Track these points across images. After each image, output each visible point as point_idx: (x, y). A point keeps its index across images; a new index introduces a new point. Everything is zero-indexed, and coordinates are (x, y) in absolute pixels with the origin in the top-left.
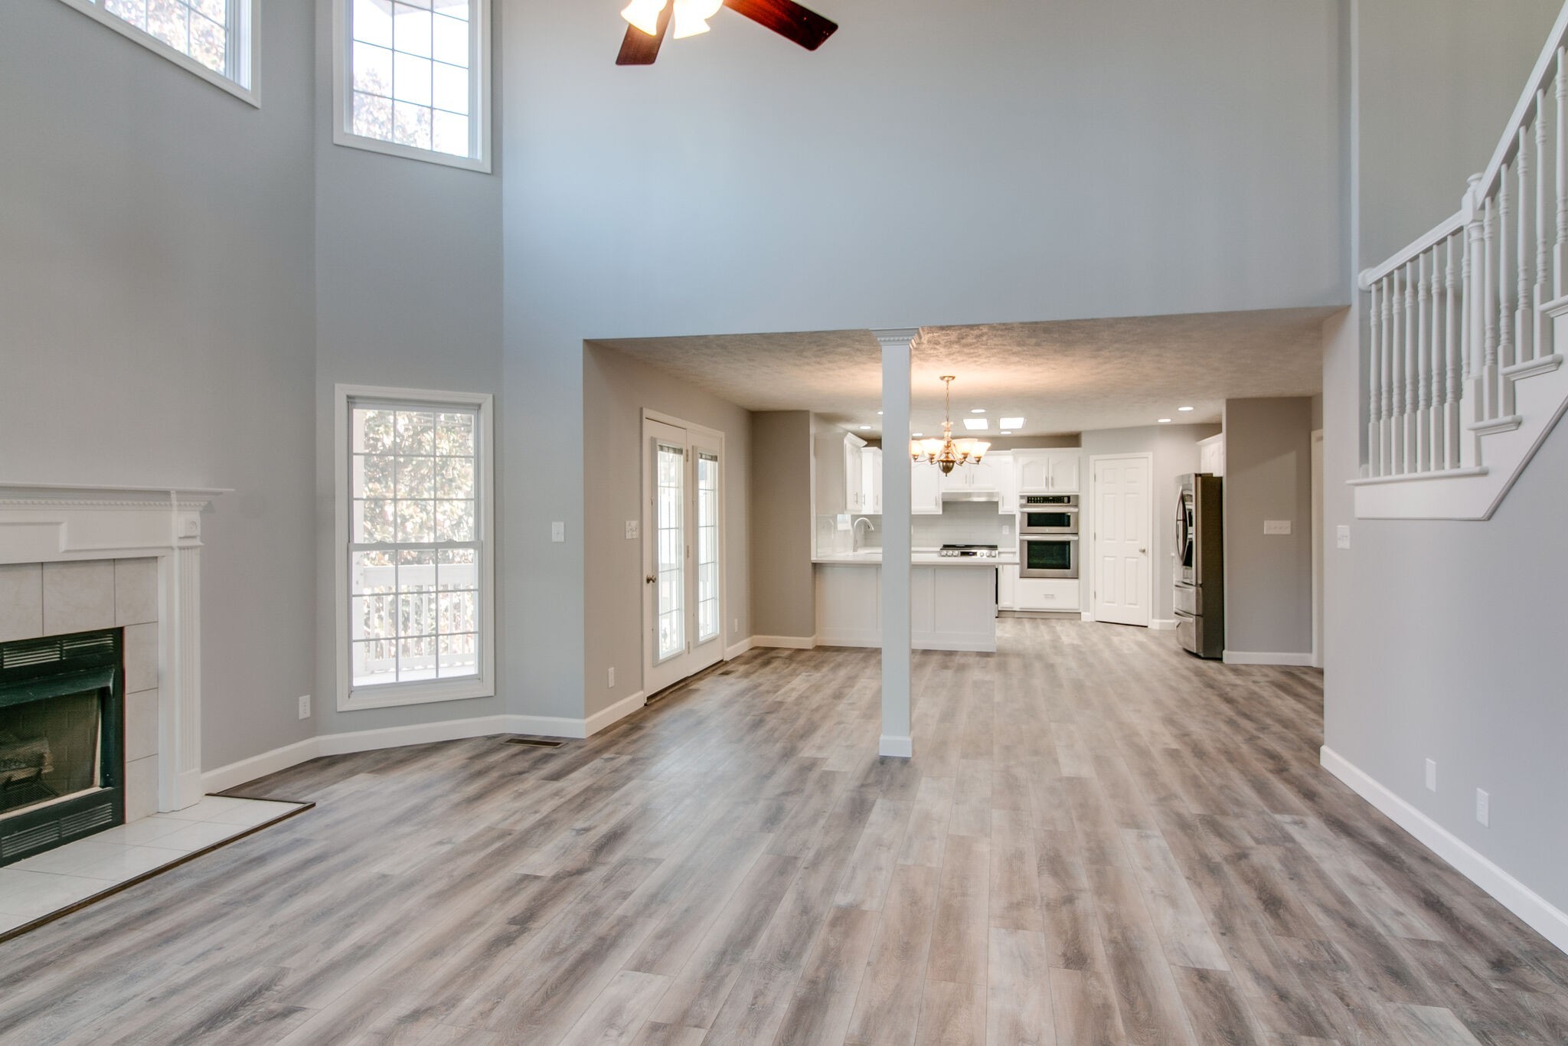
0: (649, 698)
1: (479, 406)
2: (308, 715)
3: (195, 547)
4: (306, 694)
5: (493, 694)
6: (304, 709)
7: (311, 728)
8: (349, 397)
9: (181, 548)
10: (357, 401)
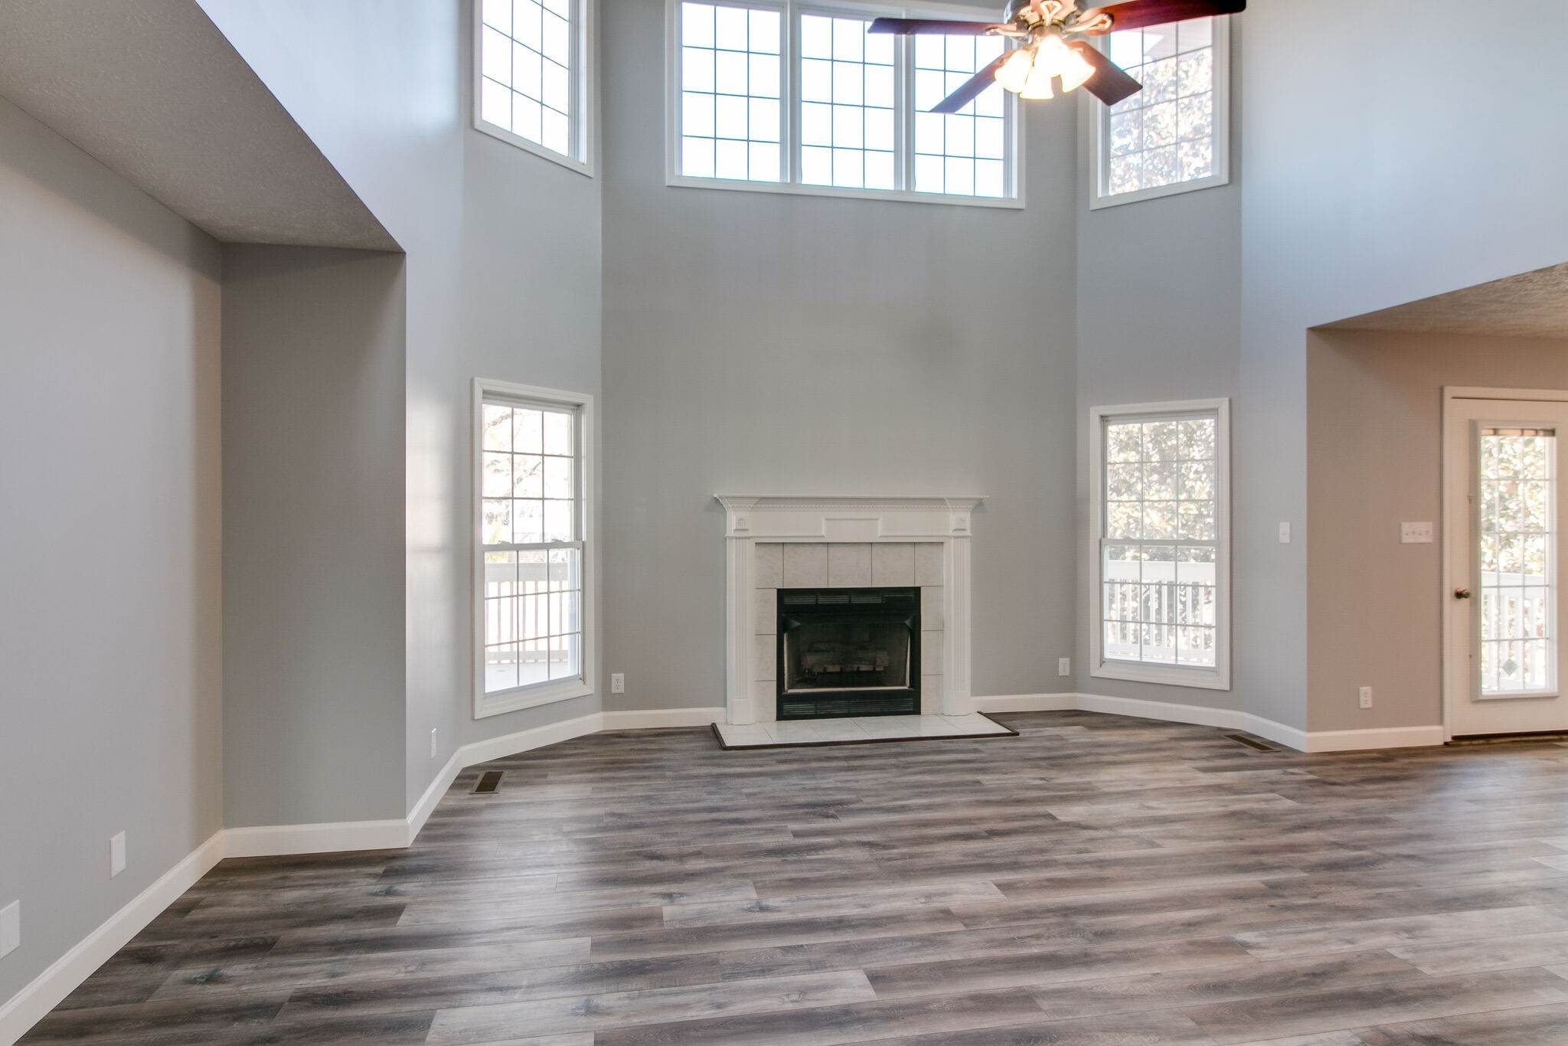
0: (1455, 738)
1: (1217, 410)
2: (1067, 673)
3: (967, 537)
4: (1067, 657)
5: (1228, 689)
6: (1064, 666)
7: (1071, 684)
8: (1102, 417)
9: (955, 537)
10: (1110, 418)
